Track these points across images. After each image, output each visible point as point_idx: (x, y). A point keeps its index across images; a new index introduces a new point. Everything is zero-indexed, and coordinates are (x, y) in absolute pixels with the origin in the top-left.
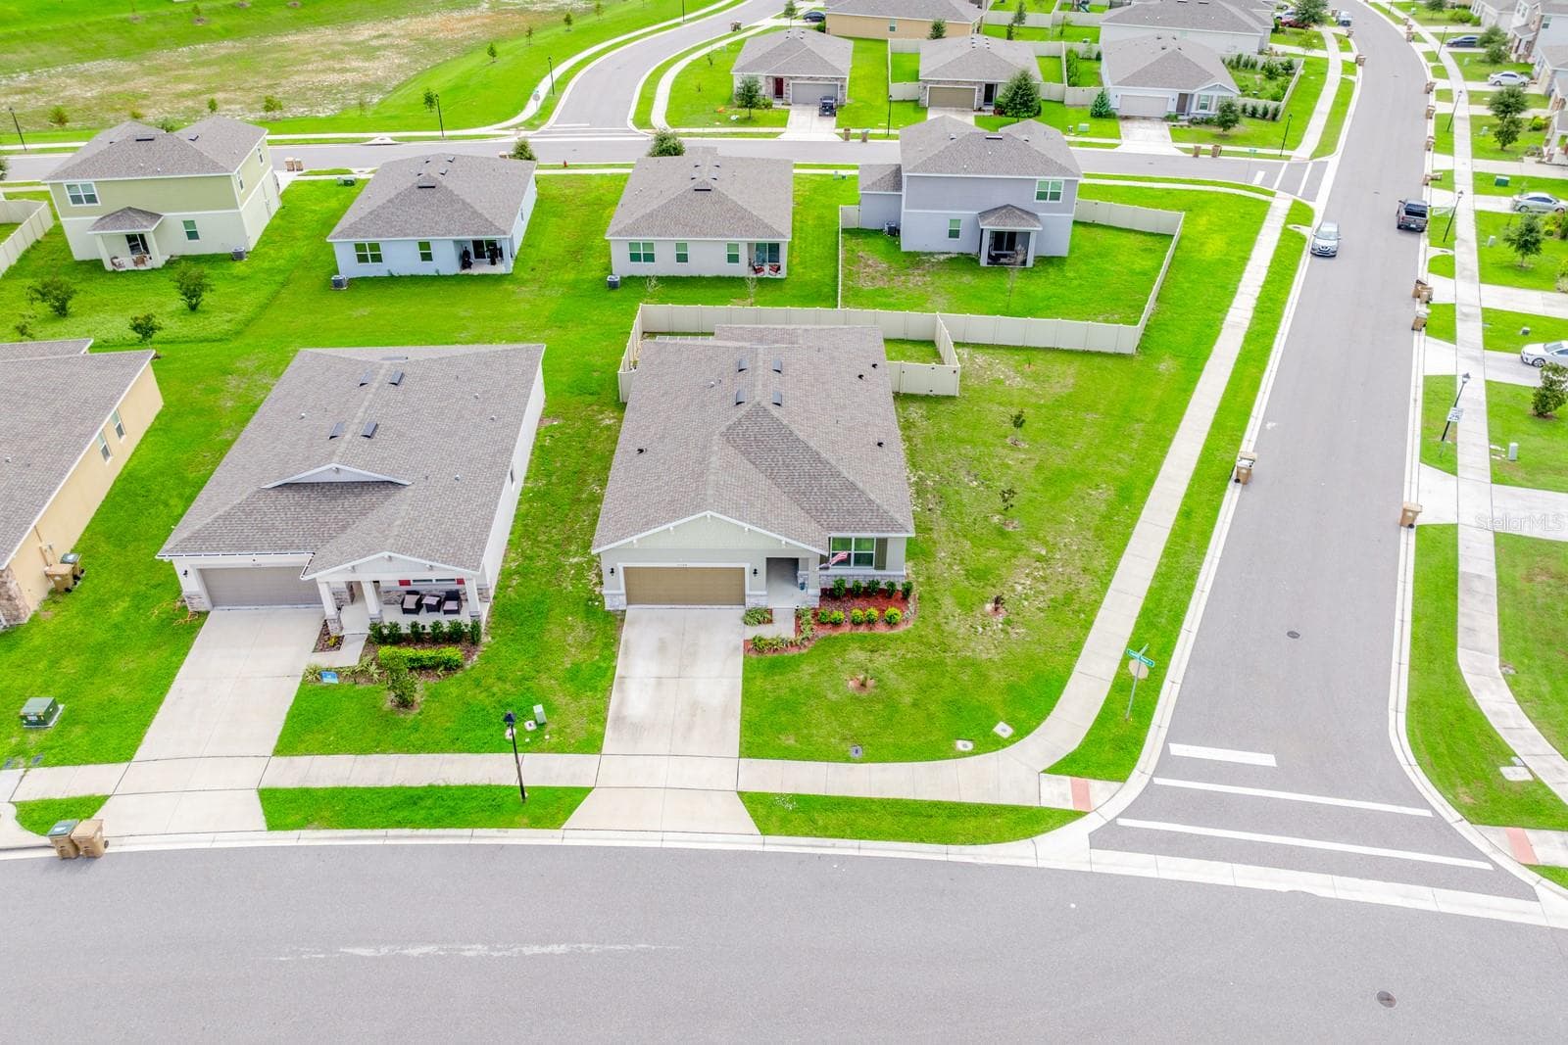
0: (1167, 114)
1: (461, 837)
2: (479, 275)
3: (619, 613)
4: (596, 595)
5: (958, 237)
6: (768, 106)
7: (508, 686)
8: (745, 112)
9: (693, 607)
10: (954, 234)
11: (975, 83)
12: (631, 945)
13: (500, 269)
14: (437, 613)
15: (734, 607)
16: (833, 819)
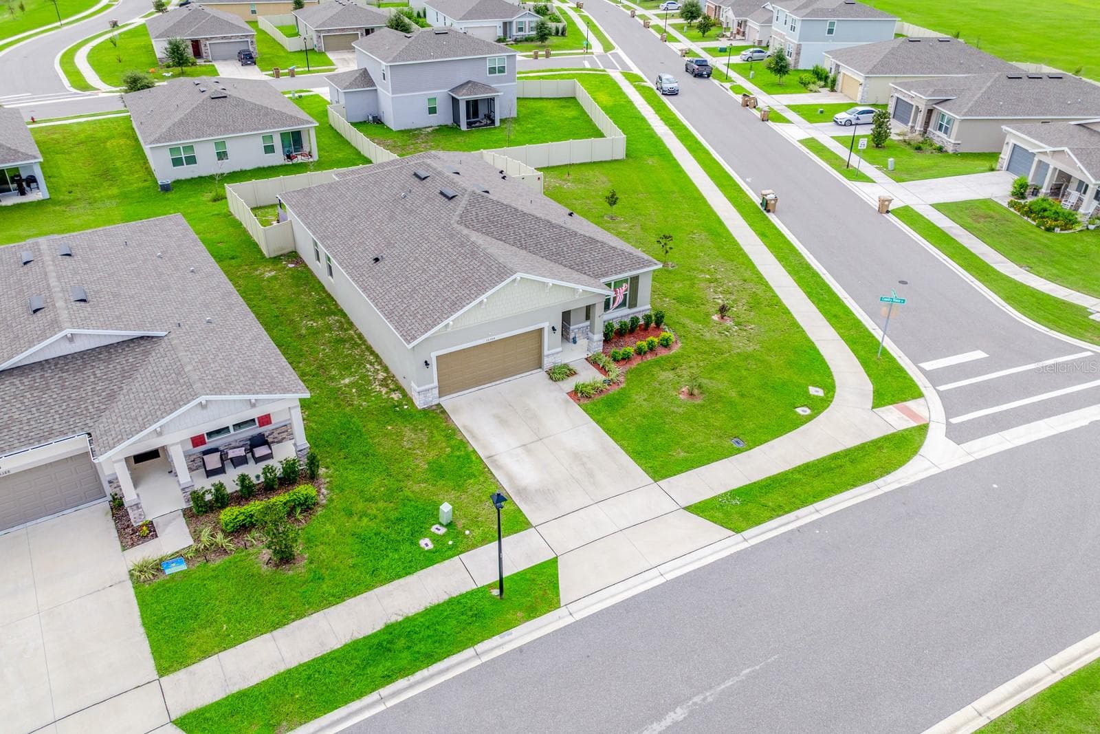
0: (498, 38)
1: (467, 660)
2: (14, 205)
3: (434, 408)
4: (397, 401)
5: (436, 113)
6: (194, 64)
7: (381, 504)
8: (178, 69)
9: (498, 382)
10: (432, 110)
11: (357, 29)
12: (737, 675)
13: (34, 196)
14: (246, 465)
15: (533, 372)
16: (775, 498)
